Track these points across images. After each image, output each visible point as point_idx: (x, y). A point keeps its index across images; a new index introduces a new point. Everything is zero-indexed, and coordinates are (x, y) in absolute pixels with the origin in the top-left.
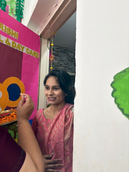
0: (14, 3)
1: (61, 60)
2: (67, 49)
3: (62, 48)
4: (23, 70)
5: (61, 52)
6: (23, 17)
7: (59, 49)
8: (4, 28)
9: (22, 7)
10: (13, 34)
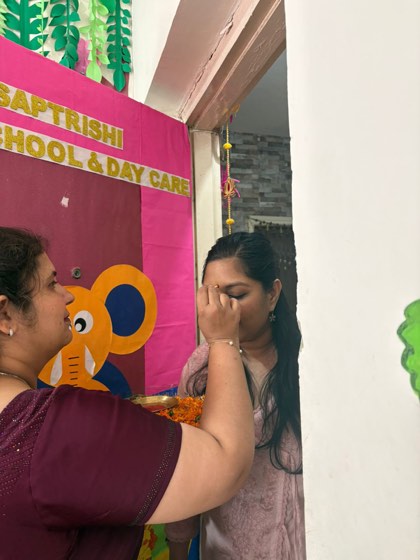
0: (102, 27)
1: (261, 180)
2: (280, 141)
3: (263, 139)
4: (147, 242)
5: (261, 152)
6: (131, 70)
7: (252, 144)
8: (81, 124)
9: (124, 36)
10: (107, 136)
